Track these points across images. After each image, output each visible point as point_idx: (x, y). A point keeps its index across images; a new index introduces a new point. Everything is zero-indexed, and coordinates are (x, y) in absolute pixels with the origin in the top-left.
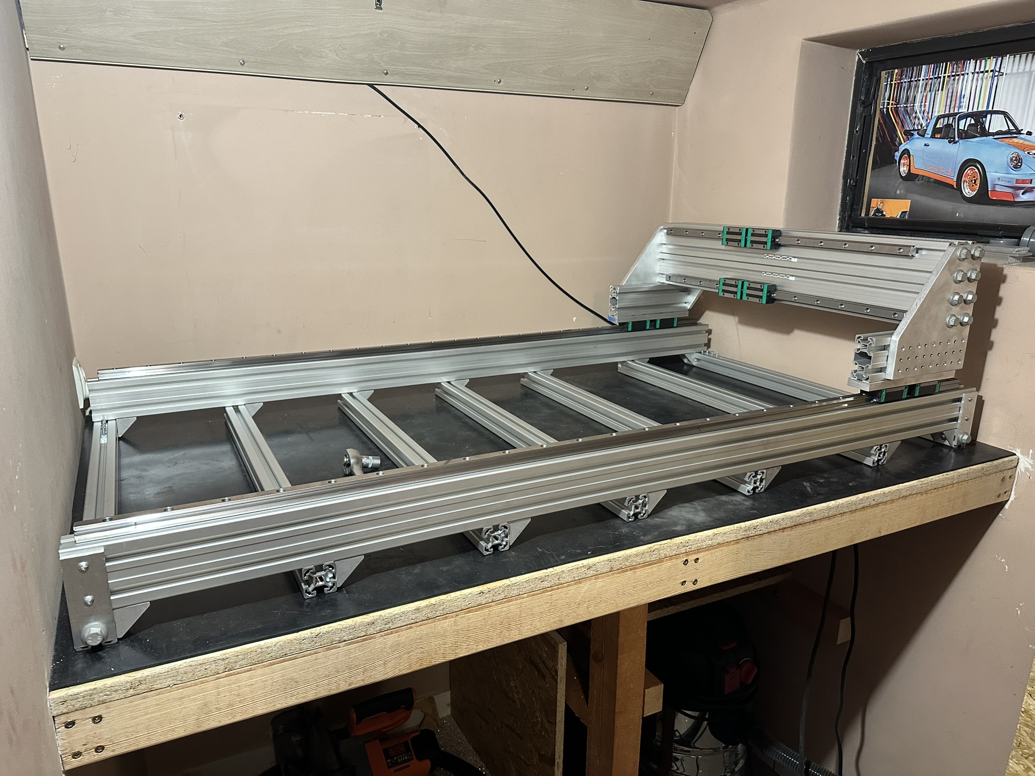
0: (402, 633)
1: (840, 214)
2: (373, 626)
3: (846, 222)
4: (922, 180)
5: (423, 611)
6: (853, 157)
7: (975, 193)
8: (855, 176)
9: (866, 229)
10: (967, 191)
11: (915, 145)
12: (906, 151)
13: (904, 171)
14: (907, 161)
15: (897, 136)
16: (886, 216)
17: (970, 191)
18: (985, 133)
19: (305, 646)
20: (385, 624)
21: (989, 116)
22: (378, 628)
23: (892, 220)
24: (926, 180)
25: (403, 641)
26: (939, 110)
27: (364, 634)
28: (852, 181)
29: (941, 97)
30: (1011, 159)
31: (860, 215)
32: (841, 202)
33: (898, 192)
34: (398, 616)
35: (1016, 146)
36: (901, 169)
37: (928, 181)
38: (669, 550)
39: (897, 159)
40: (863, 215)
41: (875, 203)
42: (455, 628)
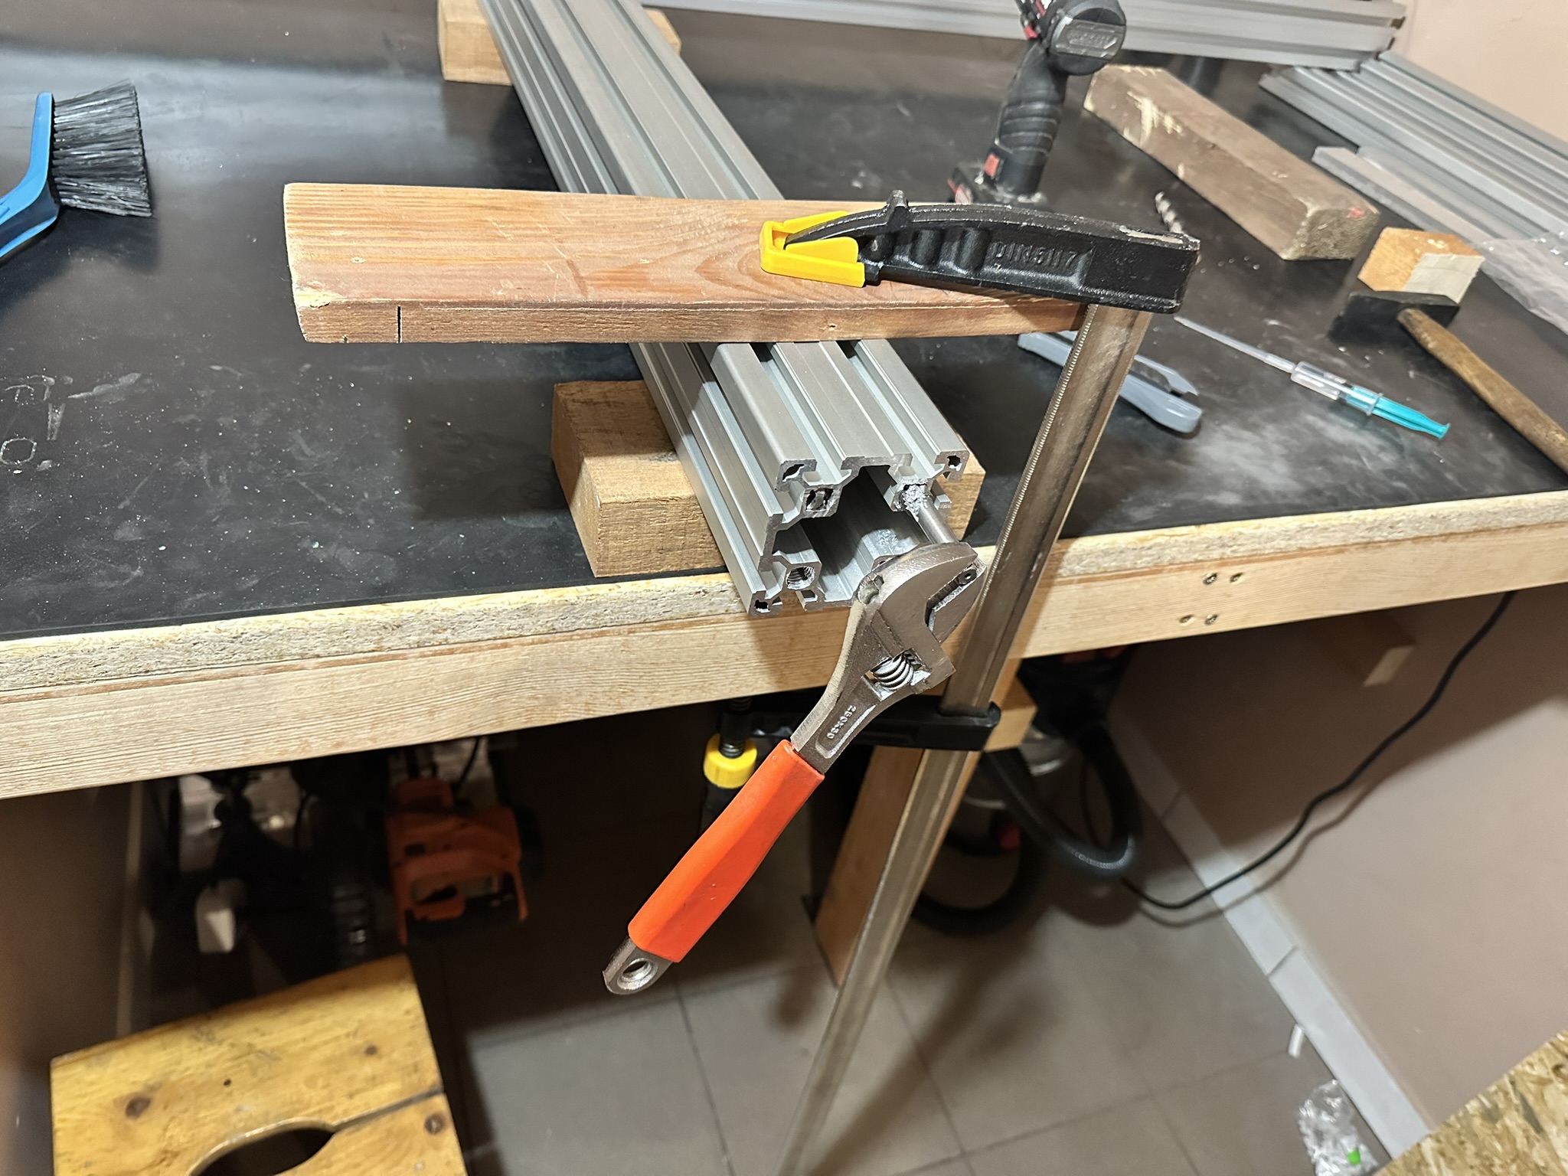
0: (480, 656)
2: (398, 634)
19: (202, 659)
22: (416, 638)
25: (482, 670)
34: (472, 618)
38: (1182, 549)
42: (622, 656)
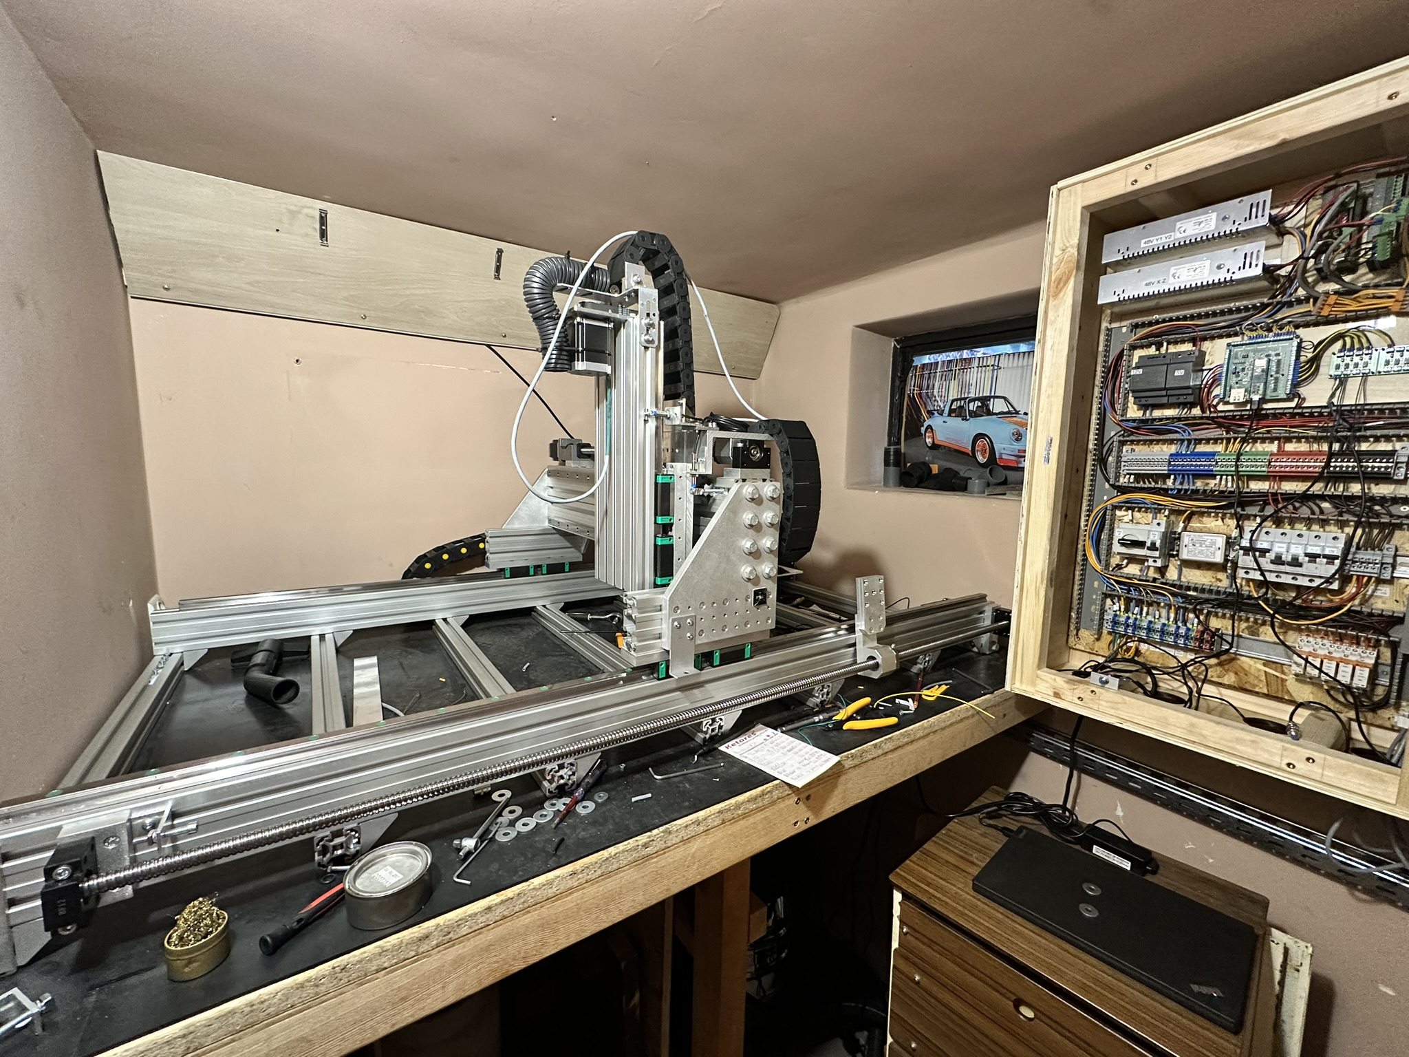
0: (468, 943)
2: (427, 942)
4: (945, 449)
7: (986, 460)
10: (979, 458)
11: (936, 422)
12: (929, 427)
13: (929, 442)
14: (931, 434)
15: (922, 414)
17: (983, 458)
18: (989, 413)
19: (323, 988)
20: (445, 936)
21: (992, 400)
22: (435, 942)
26: (953, 395)
29: (954, 385)
30: (1013, 434)
33: (927, 458)
35: (1016, 423)
36: (927, 441)
37: (949, 450)
39: (923, 432)
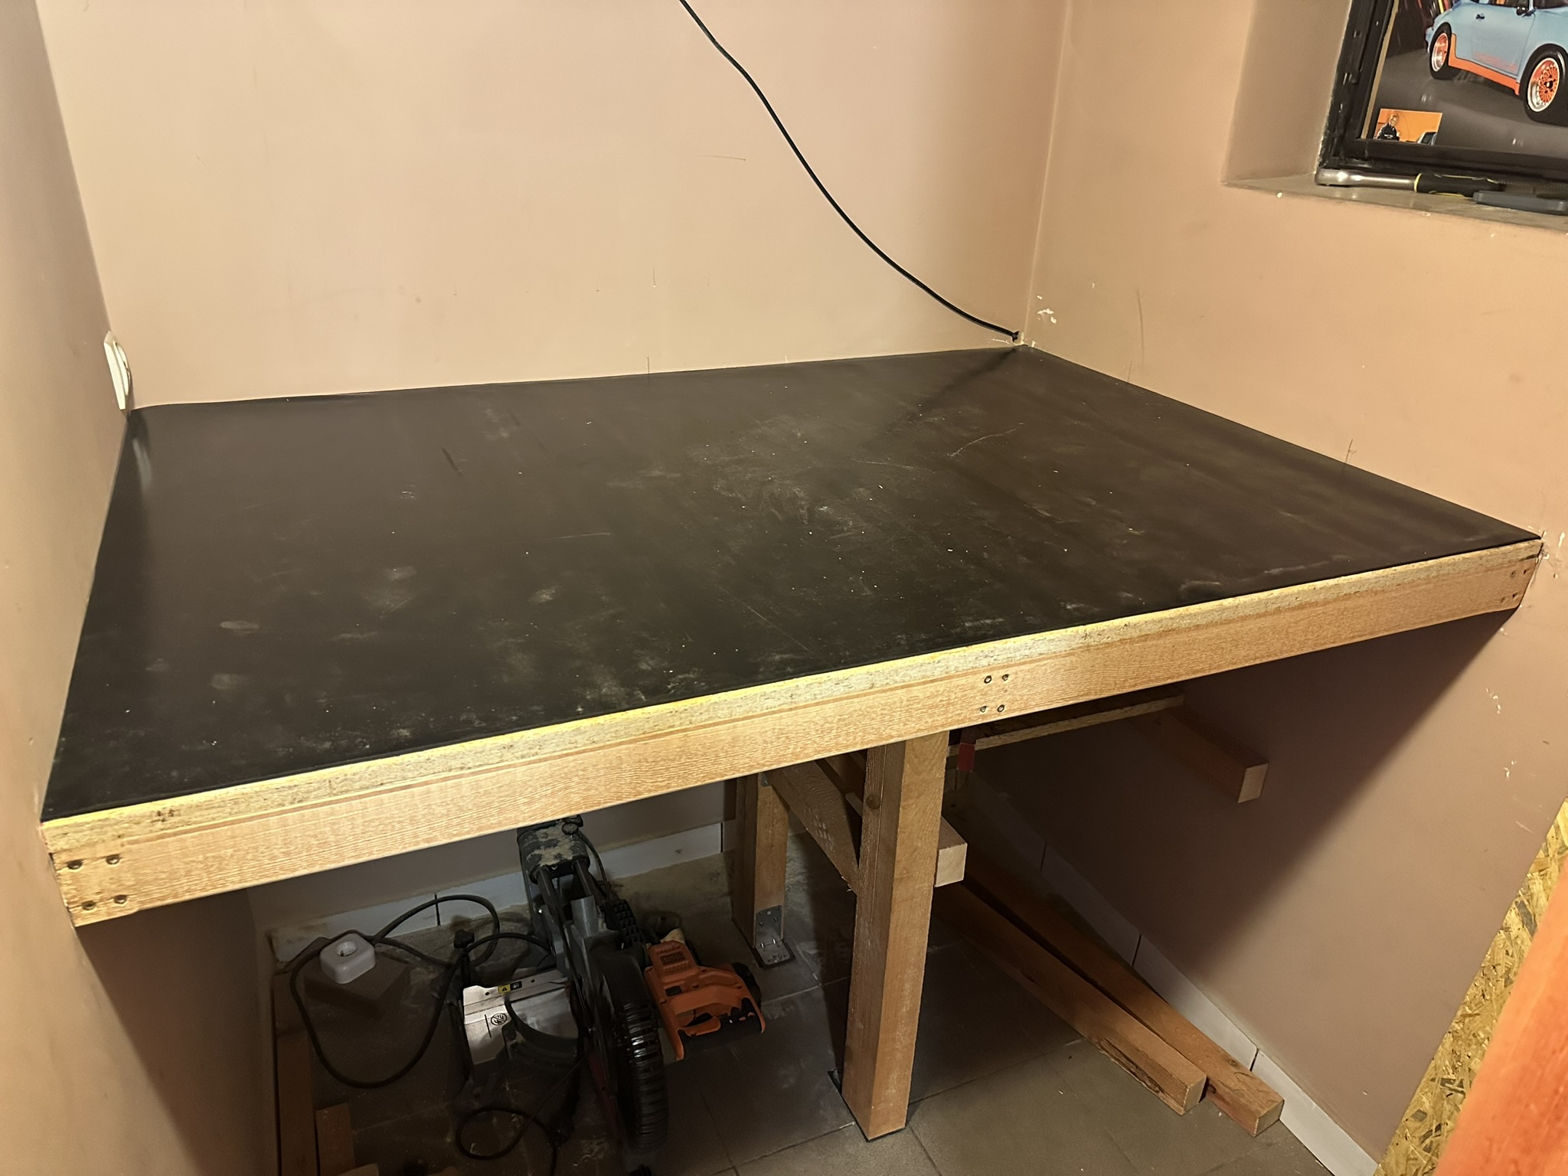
1: (1325, 133)
3: (1334, 146)
4: (1465, 77)
5: (585, 732)
6: (1358, 34)
7: (1548, 104)
8: (1357, 68)
9: (1365, 160)
10: (1535, 101)
11: (1462, 17)
12: (1446, 28)
13: (1438, 62)
14: (1444, 45)
16: (1400, 140)
17: (1541, 102)
19: (411, 775)
20: (530, 748)
22: (521, 753)
23: (1410, 147)
24: (1472, 79)
27: (498, 760)
28: (1351, 76)
31: (1360, 137)
32: (1330, 113)
33: (1424, 99)
34: (548, 740)
36: (1434, 59)
37: (1473, 82)
38: (962, 661)
39: (1429, 40)
40: (1363, 136)
41: (1386, 116)
